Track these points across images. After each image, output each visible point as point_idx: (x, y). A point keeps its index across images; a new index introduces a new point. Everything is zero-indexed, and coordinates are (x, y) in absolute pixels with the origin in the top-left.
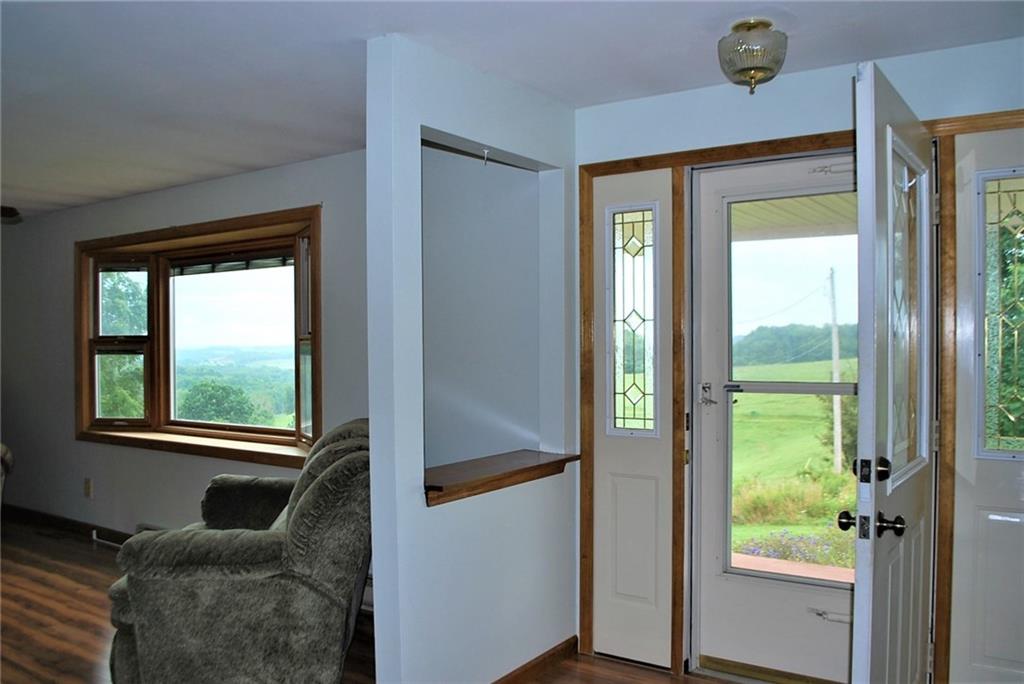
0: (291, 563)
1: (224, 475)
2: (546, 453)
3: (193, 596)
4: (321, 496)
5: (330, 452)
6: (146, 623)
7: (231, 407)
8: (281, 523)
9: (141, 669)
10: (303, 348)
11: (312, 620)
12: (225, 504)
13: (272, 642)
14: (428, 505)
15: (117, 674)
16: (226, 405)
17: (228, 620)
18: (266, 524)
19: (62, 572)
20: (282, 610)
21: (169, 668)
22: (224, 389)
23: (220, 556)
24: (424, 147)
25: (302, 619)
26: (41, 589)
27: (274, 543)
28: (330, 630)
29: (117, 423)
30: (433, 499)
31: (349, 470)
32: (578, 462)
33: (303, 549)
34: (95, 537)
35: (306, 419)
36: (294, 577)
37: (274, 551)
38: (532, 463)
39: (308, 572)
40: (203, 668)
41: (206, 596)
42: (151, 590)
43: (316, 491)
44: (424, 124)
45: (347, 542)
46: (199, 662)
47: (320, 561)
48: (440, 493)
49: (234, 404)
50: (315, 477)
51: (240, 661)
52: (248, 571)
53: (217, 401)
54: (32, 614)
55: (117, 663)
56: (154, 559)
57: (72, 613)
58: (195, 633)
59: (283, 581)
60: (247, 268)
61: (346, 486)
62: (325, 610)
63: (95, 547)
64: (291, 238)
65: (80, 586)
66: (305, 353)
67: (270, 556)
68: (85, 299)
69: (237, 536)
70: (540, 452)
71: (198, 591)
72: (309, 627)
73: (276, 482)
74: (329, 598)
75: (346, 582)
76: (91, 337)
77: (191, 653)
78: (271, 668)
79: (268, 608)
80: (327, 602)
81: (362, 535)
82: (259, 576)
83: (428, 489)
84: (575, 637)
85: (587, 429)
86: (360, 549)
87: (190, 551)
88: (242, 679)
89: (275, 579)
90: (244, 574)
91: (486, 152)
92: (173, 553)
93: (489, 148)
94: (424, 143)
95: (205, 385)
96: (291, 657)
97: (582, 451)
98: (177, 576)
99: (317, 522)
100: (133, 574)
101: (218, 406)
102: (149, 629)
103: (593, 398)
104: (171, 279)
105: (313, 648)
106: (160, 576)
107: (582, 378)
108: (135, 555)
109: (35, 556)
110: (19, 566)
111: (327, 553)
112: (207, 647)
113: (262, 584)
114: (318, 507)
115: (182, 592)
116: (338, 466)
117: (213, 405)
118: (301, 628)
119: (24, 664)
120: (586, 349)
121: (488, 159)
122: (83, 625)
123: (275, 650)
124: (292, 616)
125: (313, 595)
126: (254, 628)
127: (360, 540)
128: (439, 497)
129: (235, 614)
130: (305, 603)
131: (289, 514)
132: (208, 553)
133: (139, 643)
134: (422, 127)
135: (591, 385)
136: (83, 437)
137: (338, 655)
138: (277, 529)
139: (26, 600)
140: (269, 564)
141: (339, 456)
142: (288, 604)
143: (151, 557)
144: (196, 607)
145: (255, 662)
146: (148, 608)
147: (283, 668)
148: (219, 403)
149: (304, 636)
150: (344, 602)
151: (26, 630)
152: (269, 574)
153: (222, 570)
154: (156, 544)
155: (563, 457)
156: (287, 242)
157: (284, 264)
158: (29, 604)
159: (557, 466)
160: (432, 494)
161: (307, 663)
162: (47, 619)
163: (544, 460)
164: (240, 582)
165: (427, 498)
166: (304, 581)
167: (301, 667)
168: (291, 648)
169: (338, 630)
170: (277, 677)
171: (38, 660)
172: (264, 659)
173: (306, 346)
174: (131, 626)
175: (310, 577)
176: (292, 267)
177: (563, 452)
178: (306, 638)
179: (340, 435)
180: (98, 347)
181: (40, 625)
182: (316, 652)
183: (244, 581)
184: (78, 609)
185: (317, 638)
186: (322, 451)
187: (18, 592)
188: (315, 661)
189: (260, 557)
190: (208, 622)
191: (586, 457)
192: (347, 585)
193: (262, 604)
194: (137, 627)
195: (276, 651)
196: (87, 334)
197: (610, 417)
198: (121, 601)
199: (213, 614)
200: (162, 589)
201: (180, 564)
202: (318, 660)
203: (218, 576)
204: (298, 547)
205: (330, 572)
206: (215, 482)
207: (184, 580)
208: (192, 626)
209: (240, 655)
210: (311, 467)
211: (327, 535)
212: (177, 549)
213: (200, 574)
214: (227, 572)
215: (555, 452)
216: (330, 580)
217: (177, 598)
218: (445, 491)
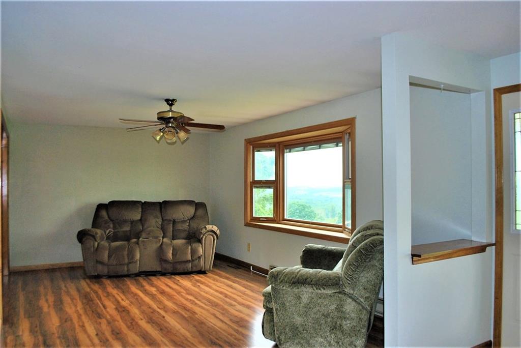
0: (344, 287)
1: (311, 245)
2: (475, 241)
3: (299, 298)
4: (359, 256)
5: (363, 235)
6: (279, 308)
7: (306, 214)
8: (338, 268)
9: (275, 328)
10: (346, 186)
11: (353, 315)
12: (311, 258)
13: (334, 323)
14: (413, 264)
15: (265, 329)
16: (303, 213)
17: (314, 310)
18: (331, 268)
19: (239, 283)
20: (339, 309)
21: (287, 330)
22: (302, 205)
23: (312, 281)
24: (411, 86)
25: (348, 314)
26: (230, 290)
27: (336, 277)
28: (362, 321)
29: (261, 219)
30: (416, 261)
31: (373, 244)
32: (494, 247)
33: (350, 281)
34: (251, 269)
35: (348, 220)
36: (345, 293)
37: (336, 281)
38: (468, 246)
39: (352, 292)
40: (302, 331)
41: (305, 299)
42: (281, 293)
43: (357, 254)
44: (410, 75)
45: (371, 279)
46: (301, 329)
47: (357, 288)
48: (420, 258)
49: (307, 213)
50: (356, 247)
51: (319, 330)
52: (324, 289)
53: (300, 211)
54: (228, 300)
55: (265, 325)
56: (283, 280)
57: (244, 302)
58: (300, 315)
59: (340, 295)
60: (320, 148)
61: (371, 252)
62: (360, 311)
63: (251, 273)
64: (341, 134)
65: (246, 290)
66: (348, 188)
67: (335, 282)
68: (248, 164)
69: (320, 272)
70: (471, 241)
71: (302, 296)
72: (351, 318)
73: (334, 249)
74: (362, 306)
75: (370, 299)
76: (251, 181)
77: (297, 324)
78: (333, 336)
79: (333, 307)
80: (360, 307)
81: (378, 276)
82: (329, 292)
83: (413, 256)
84: (490, 341)
85: (499, 230)
86: (377, 283)
87: (299, 278)
88: (320, 339)
89: (336, 294)
90: (322, 290)
91: (442, 86)
92: (291, 278)
93: (444, 84)
94: (411, 84)
95: (294, 204)
96: (343, 332)
97: (496, 241)
98: (293, 288)
99: (357, 268)
100: (274, 286)
101: (300, 213)
102: (280, 311)
103: (503, 213)
104: (285, 154)
105: (353, 329)
106: (286, 288)
107: (496, 202)
108: (275, 277)
109: (228, 275)
110: (221, 279)
111: (361, 284)
112: (305, 322)
113: (330, 296)
114: (357, 262)
115: (294, 296)
116: (367, 242)
117: (297, 213)
118: (348, 318)
119: (225, 321)
120: (499, 186)
121: (444, 90)
122: (249, 307)
123: (334, 328)
124: (344, 312)
125: (354, 303)
126: (326, 316)
127: (377, 279)
128: (419, 260)
129: (318, 308)
130: (350, 307)
131: (343, 264)
132: (306, 279)
133: (275, 317)
134: (410, 76)
135: (502, 206)
136: (247, 225)
137: (365, 334)
138: (337, 270)
139: (226, 294)
140: (334, 287)
141: (368, 237)
142: (342, 306)
143: (282, 279)
144: (300, 303)
145: (326, 332)
146: (280, 302)
147: (339, 336)
148: (300, 212)
149: (349, 322)
150: (369, 308)
151: (226, 307)
152: (334, 291)
153: (312, 287)
154: (284, 273)
155: (485, 244)
156: (339, 135)
157: (337, 146)
158: (226, 296)
159: (482, 249)
160: (415, 258)
161: (350, 336)
162: (234, 303)
163: (474, 245)
164: (320, 294)
165: (412, 260)
166: (350, 296)
167: (347, 337)
168: (343, 327)
169: (365, 322)
170: (336, 341)
171: (231, 320)
172: (330, 331)
173: (349, 185)
174: (272, 309)
175: (353, 294)
176: (342, 147)
177: (485, 241)
178: (350, 323)
179: (367, 227)
180: (255, 185)
181: (231, 305)
182: (354, 331)
183: (322, 293)
184: (246, 300)
185: (355, 325)
186: (359, 235)
187: (222, 290)
188: (354, 335)
189: (330, 283)
190: (305, 311)
191: (498, 244)
192: (371, 300)
193: (330, 305)
194: (274, 309)
195: (336, 328)
196: (250, 179)
197: (513, 223)
198: (268, 297)
199: (308, 307)
200: (286, 294)
201: (294, 283)
202: (355, 335)
203: (311, 290)
204: (348, 280)
205: (362, 293)
206: (307, 247)
207: (296, 290)
208: (298, 311)
209: (319, 328)
210: (354, 242)
211: (362, 275)
212: (292, 276)
213: (303, 288)
214: (315, 288)
215: (481, 241)
216: (362, 297)
217: (292, 298)
218: (422, 257)
